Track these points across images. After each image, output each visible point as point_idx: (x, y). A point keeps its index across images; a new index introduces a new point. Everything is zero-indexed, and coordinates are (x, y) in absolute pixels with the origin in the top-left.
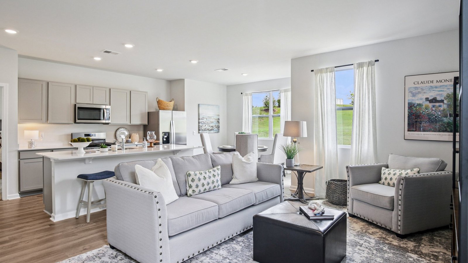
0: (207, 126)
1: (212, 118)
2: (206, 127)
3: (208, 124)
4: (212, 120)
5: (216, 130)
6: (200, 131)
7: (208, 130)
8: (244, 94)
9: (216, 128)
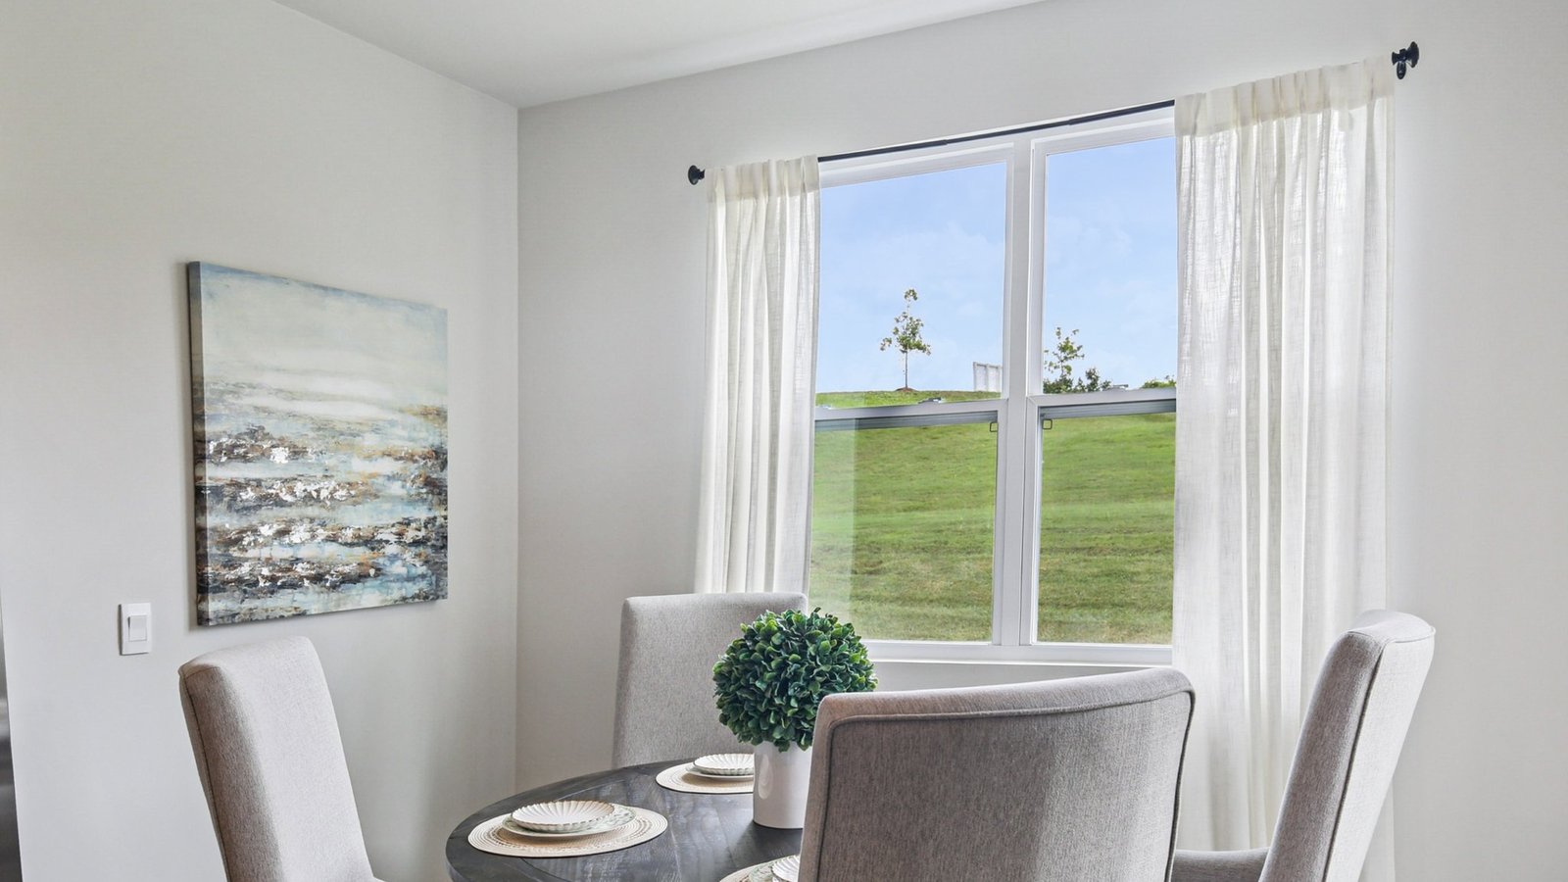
0: (299, 534)
1: (370, 441)
2: (287, 553)
3: (312, 511)
4: (359, 467)
5: (410, 579)
6: (215, 605)
7: (317, 579)
8: (722, 174)
9: (408, 555)
